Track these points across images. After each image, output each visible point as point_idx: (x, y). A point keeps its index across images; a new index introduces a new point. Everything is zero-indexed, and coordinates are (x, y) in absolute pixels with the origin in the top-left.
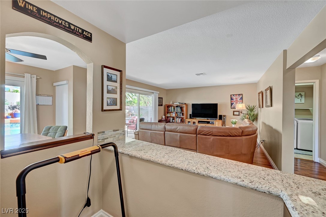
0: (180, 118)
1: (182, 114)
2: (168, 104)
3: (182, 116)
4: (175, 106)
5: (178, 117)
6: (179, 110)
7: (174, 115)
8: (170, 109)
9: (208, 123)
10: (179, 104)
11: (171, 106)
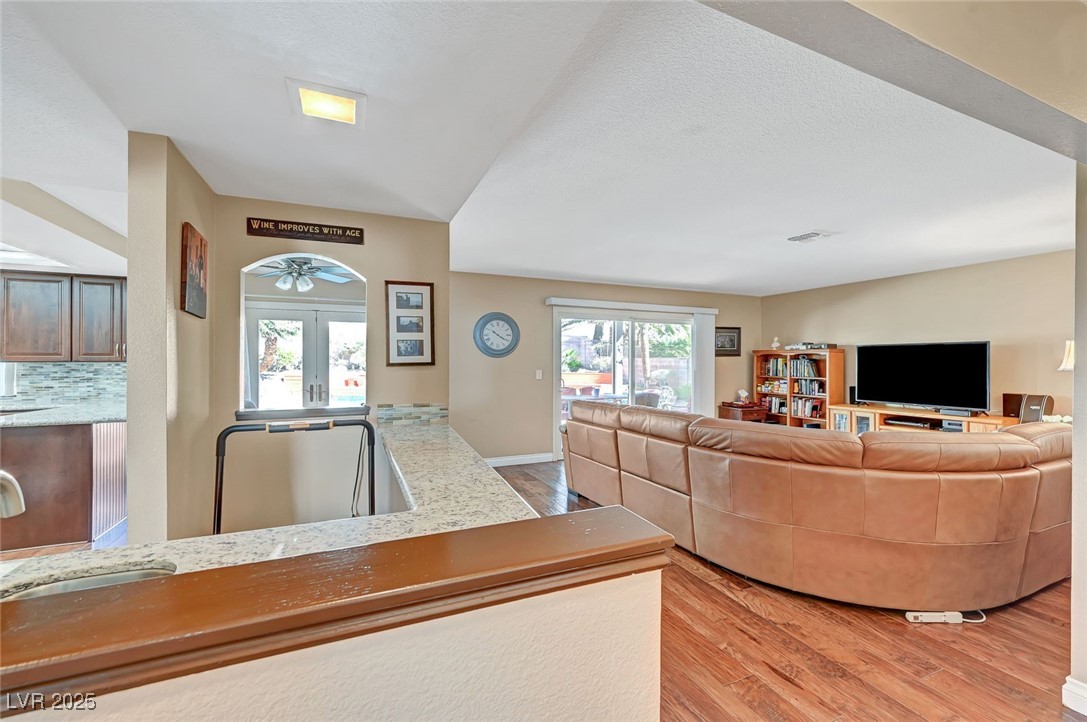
0: (808, 399)
1: (817, 386)
2: (763, 348)
3: (817, 395)
4: (788, 355)
5: (801, 398)
6: (806, 370)
7: (783, 389)
8: (771, 364)
9: (936, 425)
10: (804, 347)
11: (776, 357)
